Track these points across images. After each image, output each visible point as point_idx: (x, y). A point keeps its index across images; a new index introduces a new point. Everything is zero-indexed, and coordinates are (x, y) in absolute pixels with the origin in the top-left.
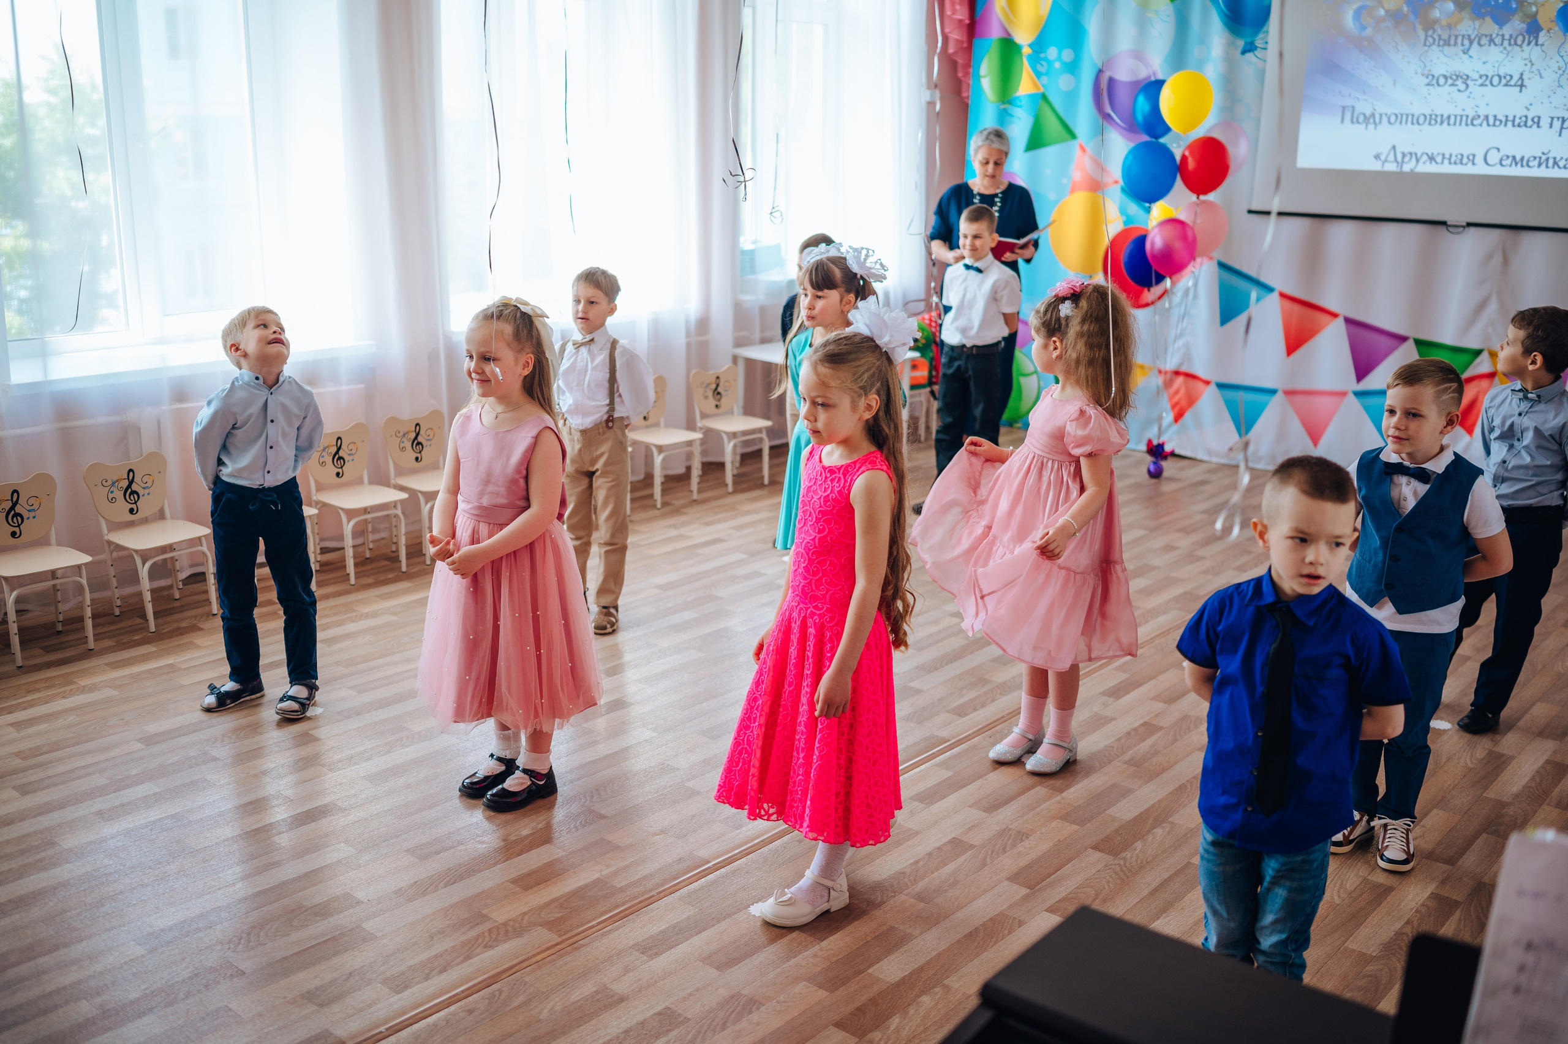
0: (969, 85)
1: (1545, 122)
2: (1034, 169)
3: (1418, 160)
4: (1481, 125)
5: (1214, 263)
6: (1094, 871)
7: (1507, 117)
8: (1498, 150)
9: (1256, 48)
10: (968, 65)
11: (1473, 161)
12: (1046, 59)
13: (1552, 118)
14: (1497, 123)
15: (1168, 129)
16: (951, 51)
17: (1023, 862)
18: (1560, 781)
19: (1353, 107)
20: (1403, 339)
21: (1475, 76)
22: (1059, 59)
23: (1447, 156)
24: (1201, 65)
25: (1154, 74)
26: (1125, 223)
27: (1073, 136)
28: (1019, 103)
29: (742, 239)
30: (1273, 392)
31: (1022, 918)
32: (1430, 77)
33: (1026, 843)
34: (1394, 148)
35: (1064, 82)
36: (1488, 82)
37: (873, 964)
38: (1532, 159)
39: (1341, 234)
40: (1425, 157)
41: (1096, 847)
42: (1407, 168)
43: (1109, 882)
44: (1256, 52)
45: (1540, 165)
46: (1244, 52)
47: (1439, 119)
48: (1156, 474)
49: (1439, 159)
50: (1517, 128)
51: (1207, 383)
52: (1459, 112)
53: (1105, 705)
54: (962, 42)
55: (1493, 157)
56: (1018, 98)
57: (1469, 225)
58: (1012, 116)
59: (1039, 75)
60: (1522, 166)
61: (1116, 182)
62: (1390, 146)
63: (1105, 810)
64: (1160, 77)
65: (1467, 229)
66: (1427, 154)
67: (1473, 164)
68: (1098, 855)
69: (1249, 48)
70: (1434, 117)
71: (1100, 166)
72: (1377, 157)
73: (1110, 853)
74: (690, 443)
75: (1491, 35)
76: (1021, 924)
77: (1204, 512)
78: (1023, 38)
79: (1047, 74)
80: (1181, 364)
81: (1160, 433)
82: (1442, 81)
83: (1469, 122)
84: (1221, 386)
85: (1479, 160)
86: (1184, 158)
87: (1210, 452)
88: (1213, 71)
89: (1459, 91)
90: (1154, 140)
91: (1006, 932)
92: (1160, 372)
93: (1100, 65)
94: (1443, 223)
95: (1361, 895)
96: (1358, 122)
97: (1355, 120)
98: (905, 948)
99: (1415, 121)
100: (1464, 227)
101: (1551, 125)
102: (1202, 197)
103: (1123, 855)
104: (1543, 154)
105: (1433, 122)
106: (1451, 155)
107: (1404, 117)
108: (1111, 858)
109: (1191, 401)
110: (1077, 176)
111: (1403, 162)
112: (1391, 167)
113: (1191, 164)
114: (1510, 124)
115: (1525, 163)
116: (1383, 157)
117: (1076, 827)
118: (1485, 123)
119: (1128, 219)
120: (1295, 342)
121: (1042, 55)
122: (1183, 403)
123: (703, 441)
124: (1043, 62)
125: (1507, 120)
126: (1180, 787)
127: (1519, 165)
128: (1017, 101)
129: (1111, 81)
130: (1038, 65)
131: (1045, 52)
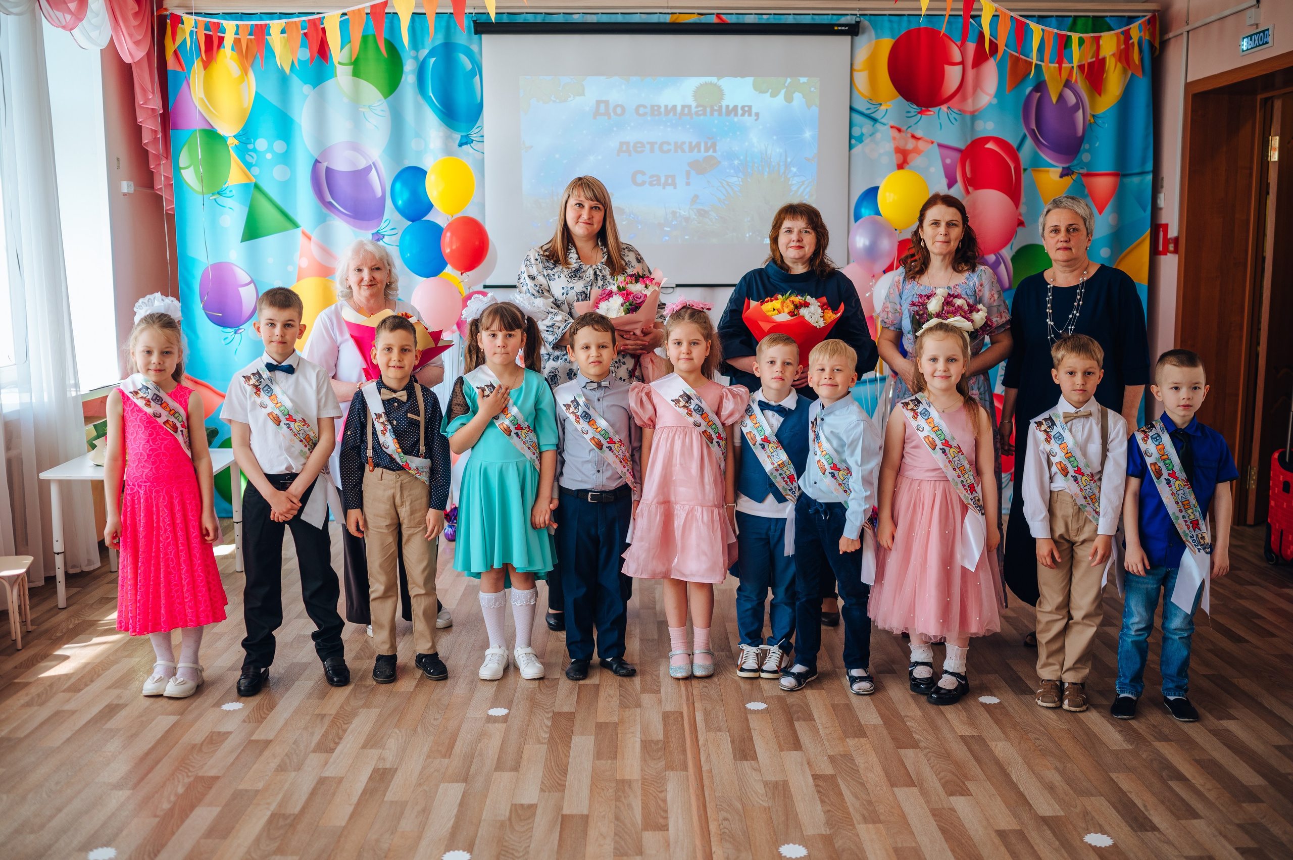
2: (254, 260)
9: (473, 141)
12: (255, 150)
16: (145, 141)
22: (270, 149)
25: (374, 163)
27: (296, 225)
28: (229, 194)
35: (277, 172)
44: (475, 145)
46: (461, 145)
54: (155, 132)
56: (227, 188)
57: (678, 286)
59: (249, 166)
69: (465, 141)
71: (326, 250)
78: (228, 129)
79: (258, 165)
93: (316, 157)
100: (673, 288)
110: (304, 263)
121: (250, 147)
128: (227, 191)
129: (328, 170)
130: (247, 156)
131: (253, 143)
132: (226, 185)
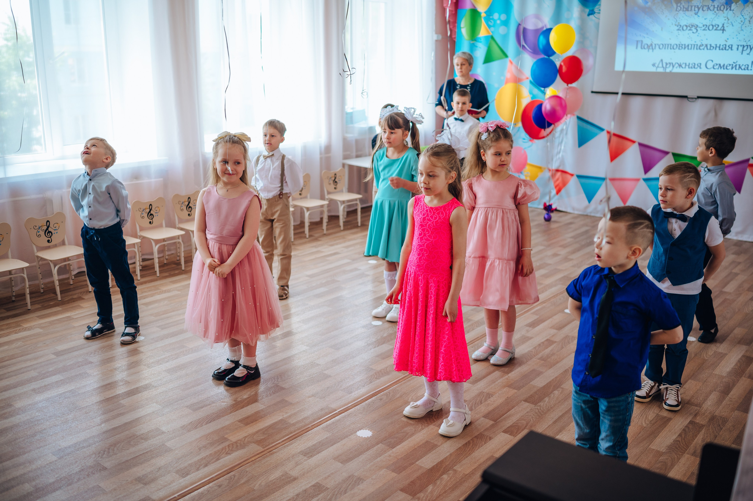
0: (455, 32)
1: (735, 48)
2: (487, 73)
3: (673, 66)
4: (704, 49)
5: (575, 117)
6: (525, 412)
7: (716, 45)
8: (712, 61)
9: (595, 13)
10: (455, 22)
11: (700, 67)
12: (493, 19)
13: (738, 46)
14: (712, 48)
15: (554, 53)
17: (490, 408)
18: (750, 366)
19: (642, 41)
20: (666, 153)
21: (701, 25)
22: (499, 19)
23: (687, 64)
24: (568, 21)
25: (546, 26)
26: (532, 98)
27: (506, 56)
28: (480, 40)
29: (346, 107)
30: (603, 179)
31: (491, 436)
32: (679, 26)
33: (492, 399)
34: (662, 60)
35: (502, 30)
36: (707, 29)
37: (418, 460)
38: (728, 65)
39: (637, 103)
40: (677, 65)
41: (526, 401)
42: (668, 70)
43: (533, 417)
44: (596, 15)
45: (732, 68)
46: (589, 15)
47: (683, 47)
48: (548, 219)
49: (684, 66)
50: (721, 51)
51: (572, 175)
52: (693, 43)
53: (528, 331)
54: (452, 11)
55: (710, 65)
56: (479, 38)
57: (698, 97)
58: (477, 47)
59: (489, 26)
60: (724, 69)
61: (527, 78)
62: (660, 60)
63: (530, 382)
64: (549, 27)
65: (697, 100)
66: (678, 64)
67: (700, 68)
68: (527, 404)
69: (592, 13)
70: (681, 45)
71: (519, 70)
72: (654, 65)
73: (533, 403)
74: (322, 206)
75: (708, 6)
76: (490, 439)
77: (572, 237)
78: (482, 9)
79: (494, 26)
80: (560, 166)
81: (550, 199)
82: (685, 28)
83: (698, 48)
84: (579, 177)
85: (703, 66)
86: (561, 66)
87: (574, 209)
88: (574, 24)
89: (693, 33)
90: (546, 57)
91: (483, 443)
92: (550, 170)
93: (519, 21)
94: (686, 97)
95: (656, 422)
96: (644, 48)
97: (643, 47)
98: (434, 451)
99: (672, 47)
100: (696, 99)
101: (738, 49)
102: (570, 85)
103: (539, 404)
104: (734, 63)
105: (681, 48)
106: (689, 64)
107: (667, 46)
108: (533, 406)
109: (565, 184)
110: (508, 75)
111: (666, 67)
112: (660, 70)
113: (564, 69)
114: (718, 48)
115: (725, 67)
116: (656, 65)
117: (516, 391)
118: (706, 48)
119: (533, 96)
120: (614, 155)
121: (491, 17)
122: (561, 185)
123: (329, 205)
124: (492, 21)
125: (716, 47)
126: (566, 370)
127: (722, 68)
129: (525, 29)
130: (489, 22)
131: (492, 16)
132: (479, 36)
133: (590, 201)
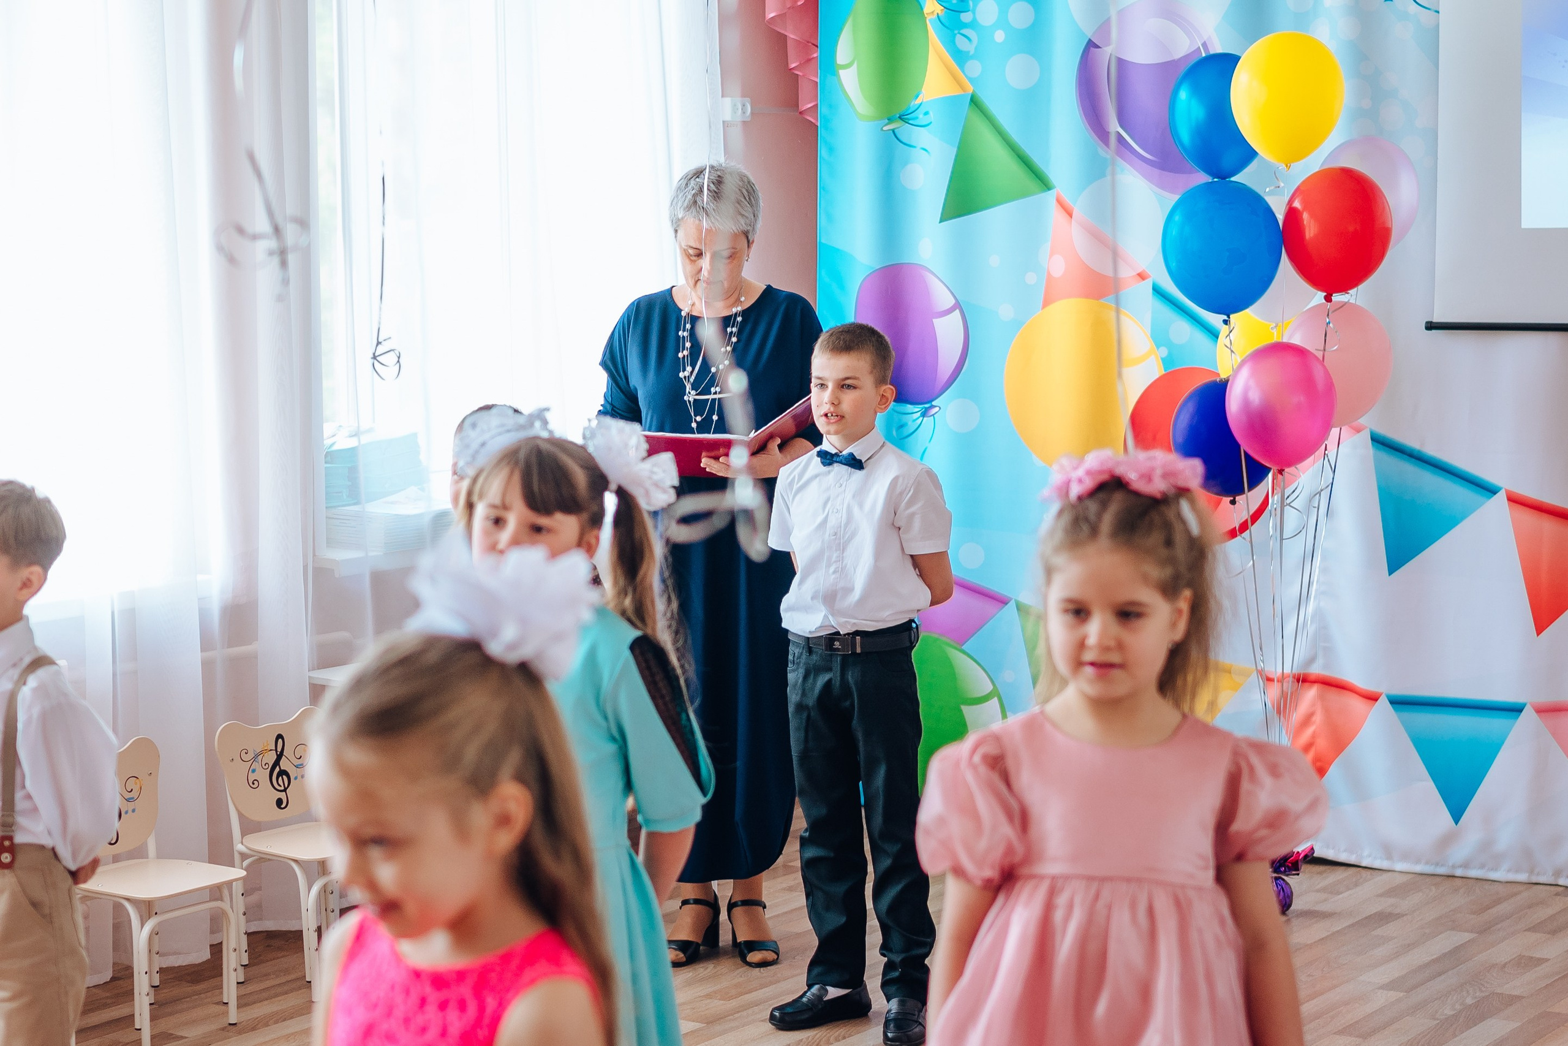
0: (814, 84)
5: (1366, 435)
10: (810, 43)
12: (973, 25)
15: (1248, 157)
16: (770, 14)
22: (1003, 21)
25: (1210, 44)
26: (1164, 361)
27: (1043, 182)
28: (922, 119)
29: (328, 429)
30: (1515, 710)
35: (1016, 69)
51: (1373, 698)
56: (920, 108)
58: (910, 146)
59: (960, 57)
61: (1142, 276)
64: (1226, 48)
71: (1105, 241)
74: (216, 892)
77: (1391, 986)
79: (978, 55)
80: (1311, 660)
84: (1398, 702)
86: (1292, 214)
87: (1389, 850)
90: (1217, 177)
92: (1267, 678)
93: (1089, 35)
102: (1337, 298)
109: (1340, 741)
110: (1058, 267)
113: (1311, 228)
119: (1172, 353)
121: (966, 17)
122: (1322, 744)
123: (250, 886)
124: (969, 32)
128: (920, 114)
129: (1114, 63)
130: (958, 37)
131: (974, 13)
132: (918, 102)
133: (1457, 815)
